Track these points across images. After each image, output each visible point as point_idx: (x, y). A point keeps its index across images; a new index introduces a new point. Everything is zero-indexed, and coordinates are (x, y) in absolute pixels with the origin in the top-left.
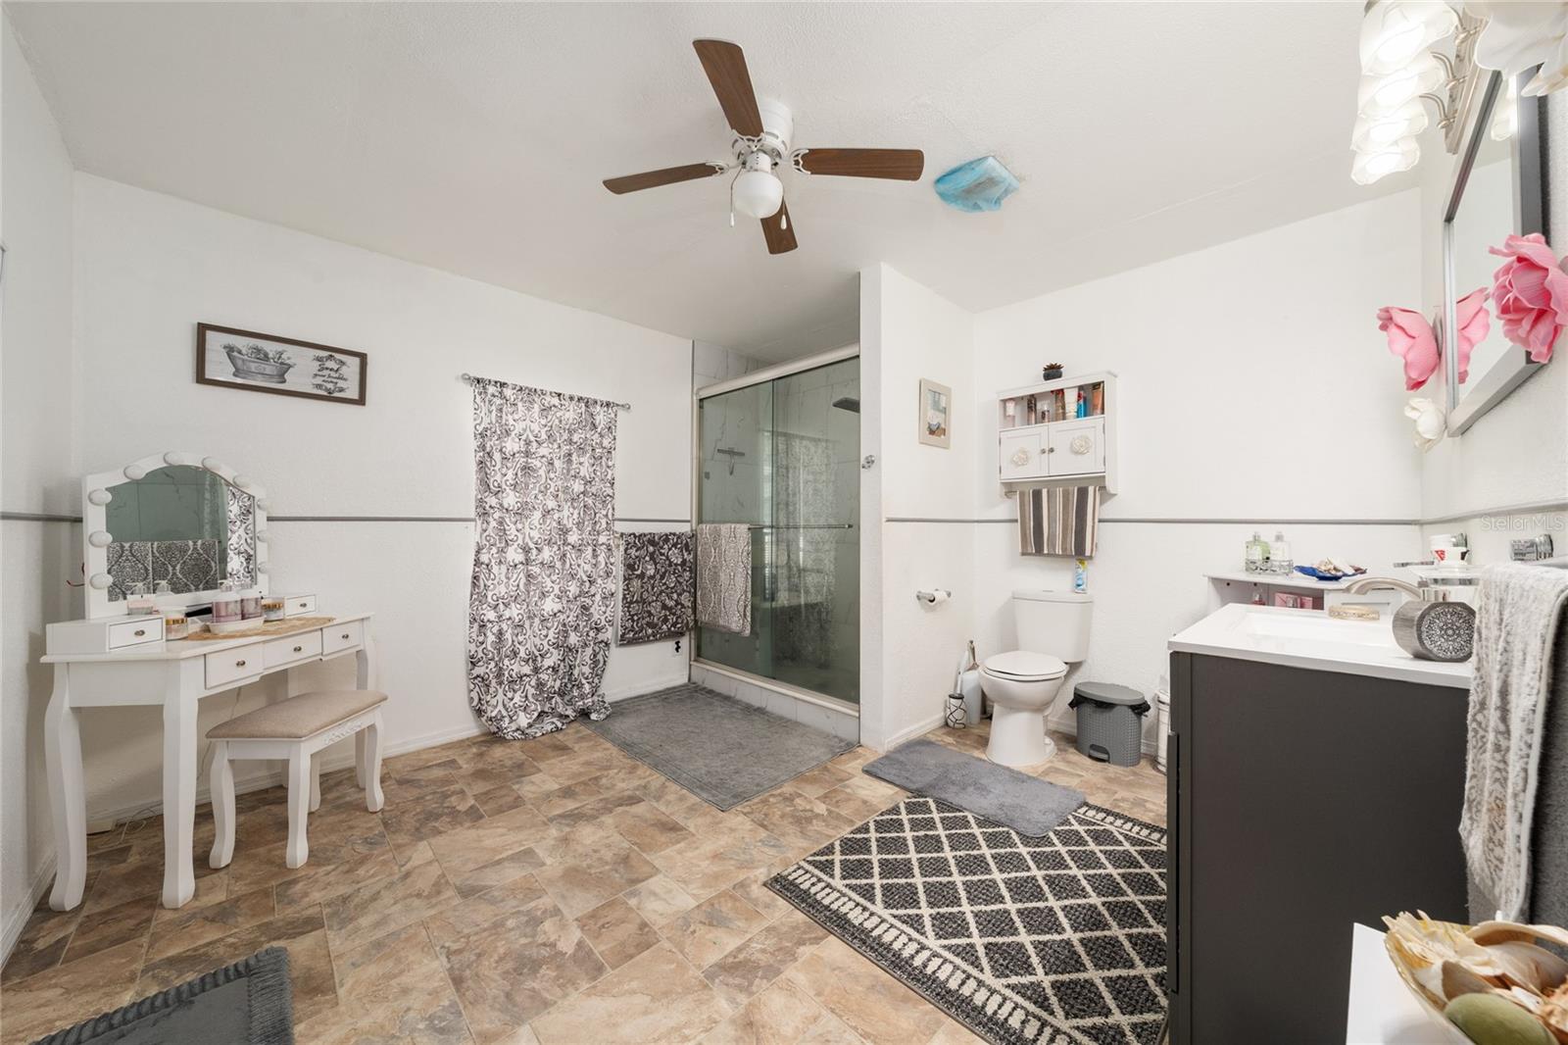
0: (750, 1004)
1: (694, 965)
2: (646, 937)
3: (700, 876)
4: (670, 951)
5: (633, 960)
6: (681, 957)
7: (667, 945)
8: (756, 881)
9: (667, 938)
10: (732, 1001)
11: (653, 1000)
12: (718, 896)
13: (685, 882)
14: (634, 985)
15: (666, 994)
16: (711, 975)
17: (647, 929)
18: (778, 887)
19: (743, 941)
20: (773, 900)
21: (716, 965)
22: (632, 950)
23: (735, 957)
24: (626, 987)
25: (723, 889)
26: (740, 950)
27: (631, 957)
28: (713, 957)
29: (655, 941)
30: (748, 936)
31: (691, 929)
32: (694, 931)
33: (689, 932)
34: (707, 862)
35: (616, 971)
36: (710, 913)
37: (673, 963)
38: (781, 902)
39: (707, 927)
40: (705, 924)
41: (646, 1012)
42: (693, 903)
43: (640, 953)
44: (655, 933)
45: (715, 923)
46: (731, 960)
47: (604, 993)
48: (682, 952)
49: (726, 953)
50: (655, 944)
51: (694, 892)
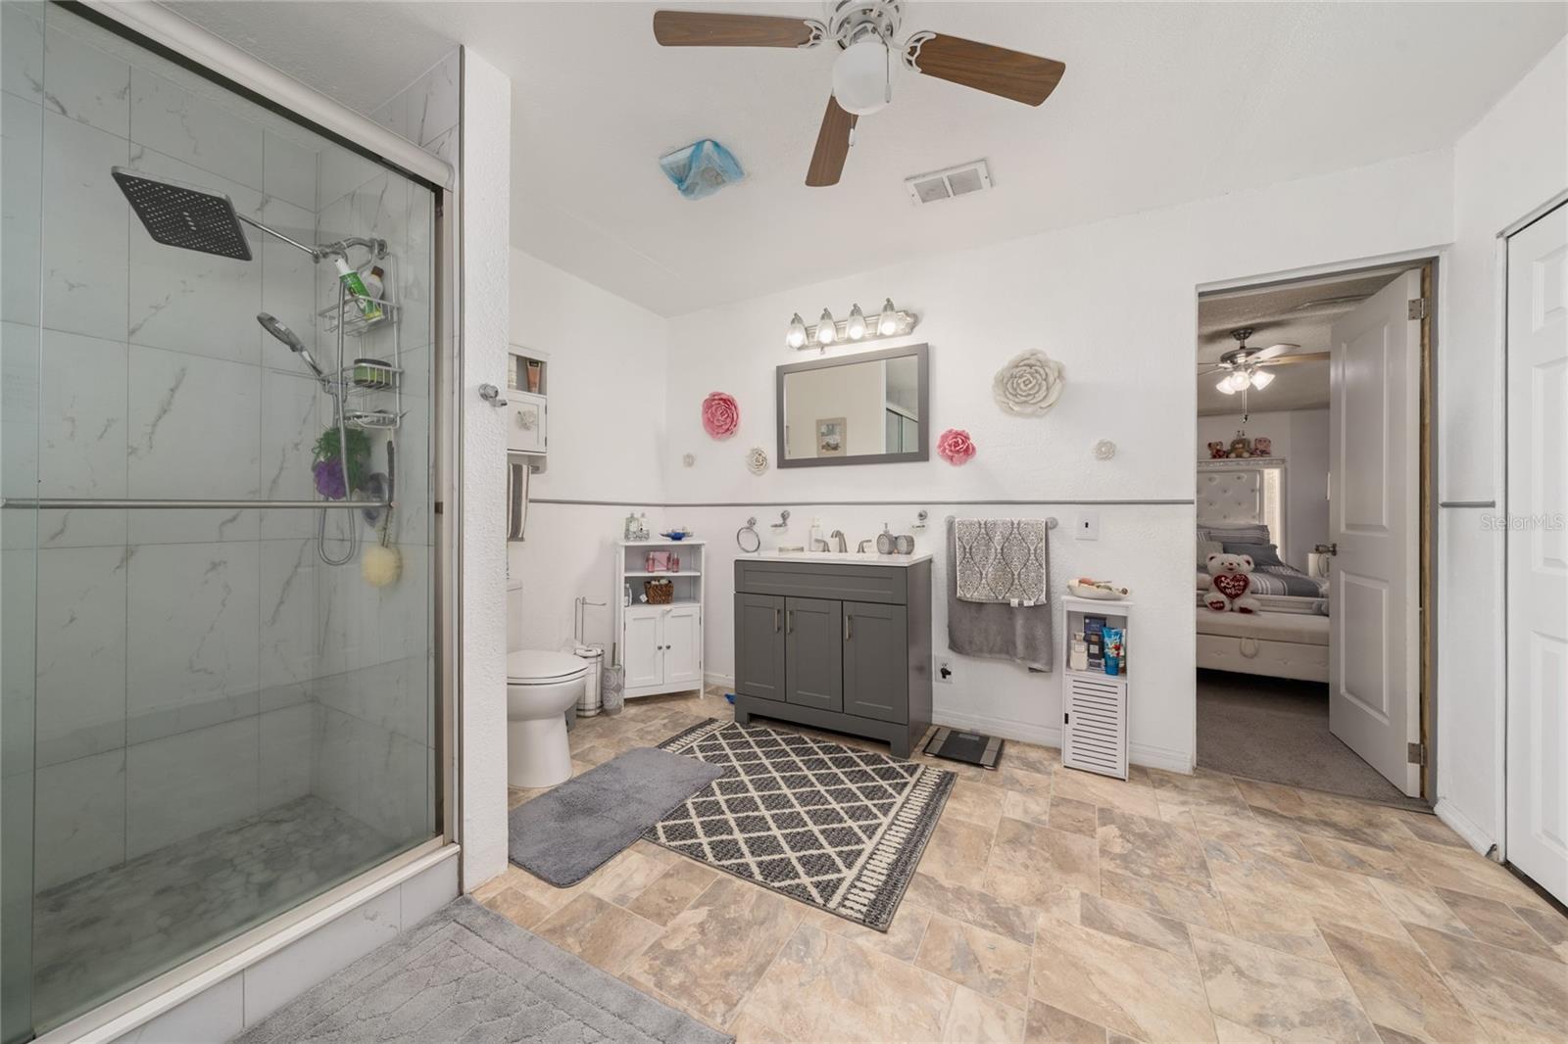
0: (1025, 905)
1: (1030, 955)
2: (1044, 1019)
3: (913, 1006)
4: (1036, 984)
5: (1078, 1016)
6: (1033, 972)
7: (1033, 991)
8: (885, 941)
9: (1026, 995)
10: (1033, 916)
11: (1088, 974)
12: (933, 969)
13: (936, 1020)
14: (1095, 997)
15: (1075, 965)
16: (1028, 939)
17: (1035, 1024)
18: (884, 916)
19: (974, 927)
20: (903, 918)
21: (1015, 939)
22: (1069, 1023)
23: (995, 927)
24: (1105, 1004)
25: (919, 970)
26: (984, 926)
27: (1076, 1019)
28: (1009, 944)
29: (1039, 1006)
30: (964, 924)
31: (997, 976)
32: (996, 972)
33: (1001, 977)
34: (880, 1009)
35: (1102, 1024)
36: (963, 967)
37: (1044, 974)
38: (902, 911)
39: (981, 962)
40: (979, 967)
41: (1103, 973)
42: (962, 992)
43: (1066, 1014)
44: (1030, 1011)
45: (971, 957)
46: (1000, 930)
47: (1131, 1022)
48: (1028, 971)
49: (997, 936)
50: (1043, 1004)
51: (944, 998)
